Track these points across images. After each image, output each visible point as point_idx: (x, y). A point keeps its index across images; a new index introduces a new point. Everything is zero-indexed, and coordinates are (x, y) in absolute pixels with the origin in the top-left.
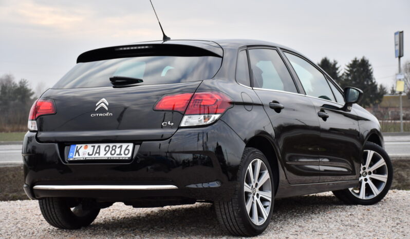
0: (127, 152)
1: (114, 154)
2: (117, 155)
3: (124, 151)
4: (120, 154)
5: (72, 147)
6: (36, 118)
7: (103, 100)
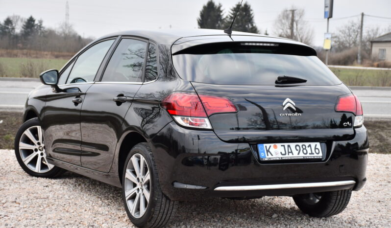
0: (317, 151)
1: (306, 154)
2: (310, 154)
3: (314, 151)
4: (312, 153)
5: (260, 146)
6: (209, 115)
7: (288, 100)
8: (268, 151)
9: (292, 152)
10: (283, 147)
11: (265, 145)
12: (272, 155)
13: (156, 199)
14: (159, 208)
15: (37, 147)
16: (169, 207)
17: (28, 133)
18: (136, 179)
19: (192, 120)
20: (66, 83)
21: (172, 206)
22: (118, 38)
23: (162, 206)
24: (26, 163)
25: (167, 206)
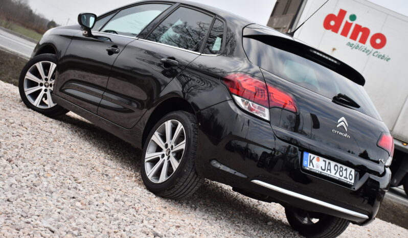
1: (341, 176)
2: (344, 177)
3: (347, 175)
4: (346, 178)
5: (305, 154)
6: (271, 106)
7: (343, 118)
8: (311, 161)
9: (330, 170)
10: (324, 162)
11: (310, 154)
12: (313, 167)
13: (185, 171)
14: (185, 180)
15: (44, 82)
16: (193, 182)
17: (39, 66)
18: (164, 144)
19: (253, 105)
20: (99, 31)
21: (196, 183)
22: (175, 6)
23: (188, 179)
24: (27, 93)
25: (193, 181)
